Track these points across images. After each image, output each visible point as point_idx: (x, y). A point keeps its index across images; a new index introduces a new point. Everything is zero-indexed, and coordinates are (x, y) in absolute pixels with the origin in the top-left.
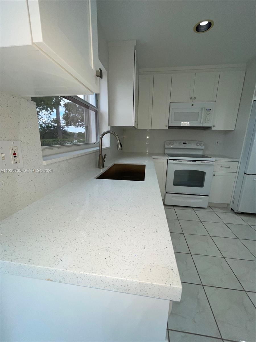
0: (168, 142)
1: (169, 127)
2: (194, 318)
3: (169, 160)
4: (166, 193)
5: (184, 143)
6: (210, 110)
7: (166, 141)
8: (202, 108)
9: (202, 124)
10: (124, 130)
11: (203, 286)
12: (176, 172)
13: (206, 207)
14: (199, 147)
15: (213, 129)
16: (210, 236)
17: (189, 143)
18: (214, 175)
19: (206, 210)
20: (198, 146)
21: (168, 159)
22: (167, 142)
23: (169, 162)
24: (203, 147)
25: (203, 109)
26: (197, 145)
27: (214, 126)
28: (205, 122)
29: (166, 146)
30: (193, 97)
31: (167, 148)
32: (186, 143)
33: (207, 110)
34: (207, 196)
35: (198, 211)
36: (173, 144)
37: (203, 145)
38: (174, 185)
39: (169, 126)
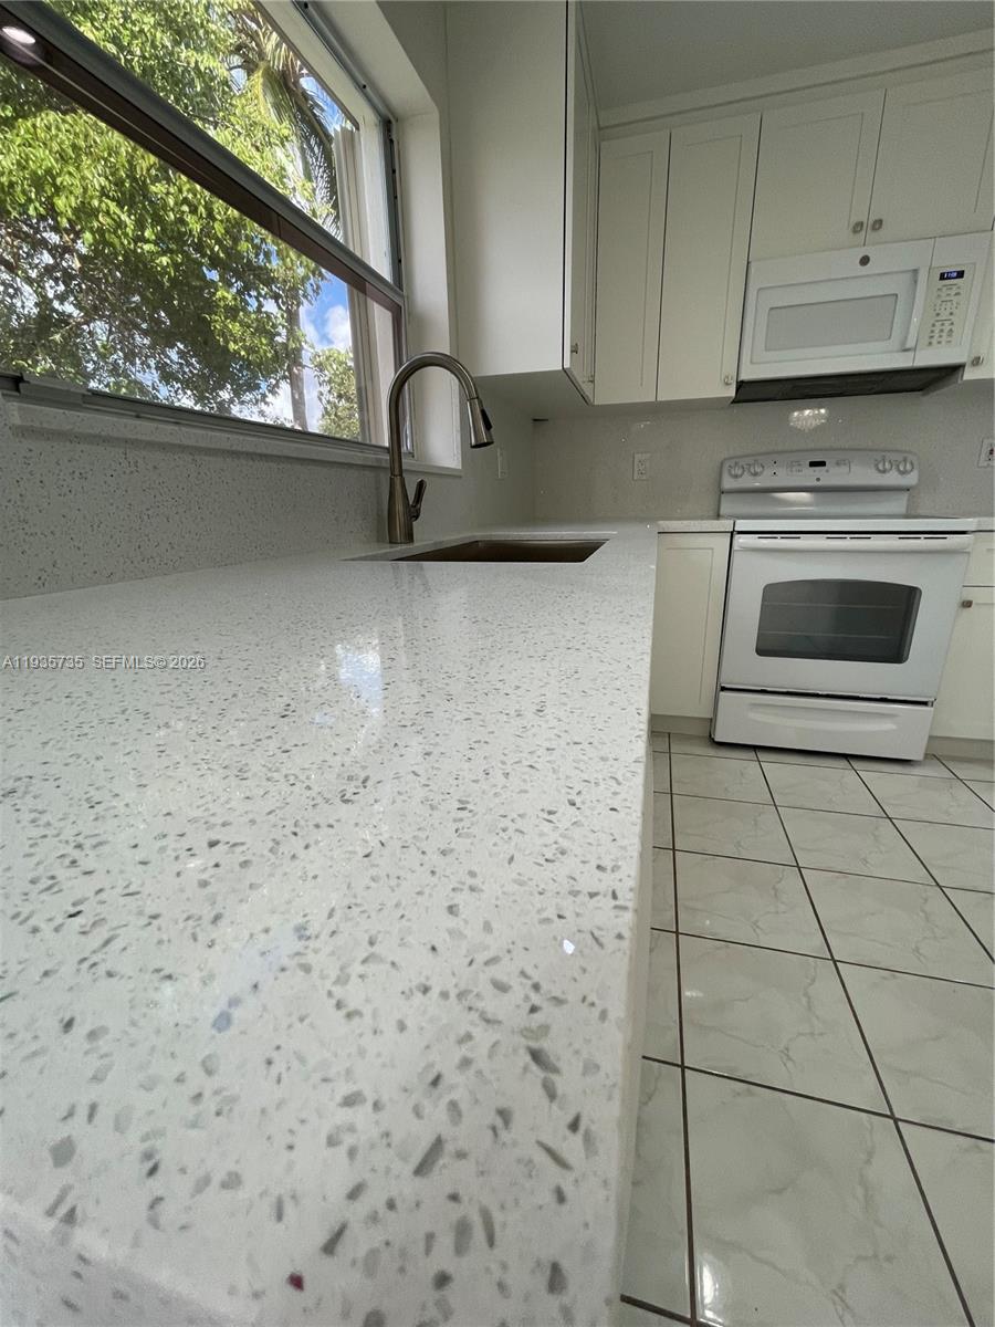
0: (736, 463)
1: (741, 385)
2: (842, 1287)
3: (737, 537)
4: (723, 689)
5: (813, 464)
6: (960, 274)
7: (725, 459)
8: (915, 271)
9: (911, 354)
10: (535, 420)
11: (896, 1121)
12: (771, 592)
13: (917, 755)
14: (892, 478)
15: (969, 375)
16: (940, 887)
17: (838, 464)
18: (967, 604)
19: (916, 771)
20: (884, 471)
21: (732, 533)
22: (732, 463)
23: (735, 547)
24: (911, 479)
25: (923, 277)
26: (880, 471)
27: (977, 362)
28: (930, 343)
29: (728, 483)
30: (871, 222)
31: (731, 492)
32: (822, 464)
33: (942, 277)
34: (925, 703)
35: (873, 775)
36: (759, 469)
37: (908, 467)
38: (762, 651)
39: (744, 376)
